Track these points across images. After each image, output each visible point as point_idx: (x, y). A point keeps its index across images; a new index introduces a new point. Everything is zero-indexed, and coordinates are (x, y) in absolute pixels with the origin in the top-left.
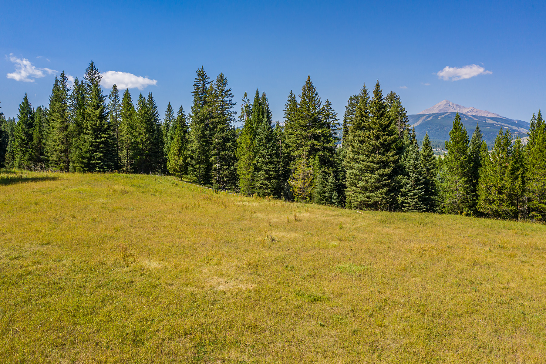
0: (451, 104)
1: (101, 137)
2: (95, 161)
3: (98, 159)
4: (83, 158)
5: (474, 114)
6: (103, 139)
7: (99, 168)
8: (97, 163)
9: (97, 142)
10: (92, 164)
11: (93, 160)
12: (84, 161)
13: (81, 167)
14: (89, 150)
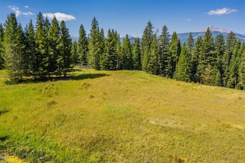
0: (213, 27)
1: (113, 54)
2: (110, 65)
3: (111, 64)
4: (105, 63)
5: (224, 32)
6: (114, 55)
7: (112, 68)
8: (111, 66)
9: (111, 56)
10: (109, 66)
11: (109, 64)
12: (106, 65)
13: (104, 67)
14: (108, 60)
